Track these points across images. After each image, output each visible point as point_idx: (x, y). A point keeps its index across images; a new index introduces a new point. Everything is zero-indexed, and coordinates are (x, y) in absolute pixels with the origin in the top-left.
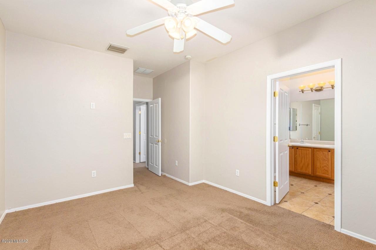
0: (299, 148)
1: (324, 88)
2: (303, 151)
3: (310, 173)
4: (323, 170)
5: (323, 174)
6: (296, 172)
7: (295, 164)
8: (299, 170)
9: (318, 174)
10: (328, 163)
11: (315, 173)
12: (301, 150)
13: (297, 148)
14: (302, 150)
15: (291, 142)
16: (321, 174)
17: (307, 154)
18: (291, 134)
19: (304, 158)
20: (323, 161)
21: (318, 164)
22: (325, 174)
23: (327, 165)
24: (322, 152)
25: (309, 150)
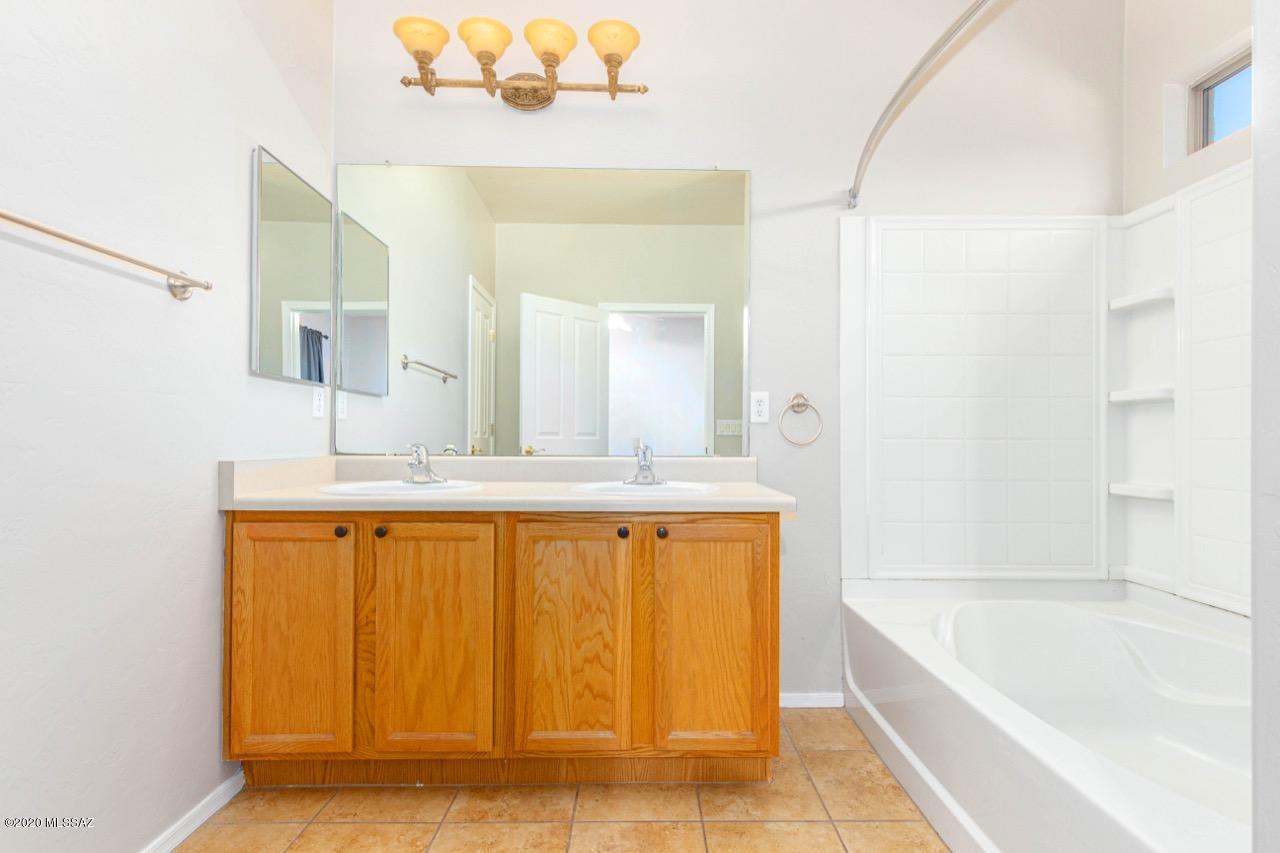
0: (398, 528)
1: (561, 88)
2: (426, 546)
3: (484, 744)
4: (580, 696)
5: (578, 728)
6: (367, 753)
7: (364, 677)
8: (396, 736)
9: (537, 735)
10: (613, 630)
11: (518, 730)
12: (412, 544)
13: (381, 533)
14: (417, 539)
15: (340, 476)
16: (563, 735)
17: (458, 574)
18: (340, 416)
19: (439, 612)
20: (578, 618)
21: (543, 654)
22: (592, 727)
23: (606, 646)
24: (567, 545)
25: (474, 539)
